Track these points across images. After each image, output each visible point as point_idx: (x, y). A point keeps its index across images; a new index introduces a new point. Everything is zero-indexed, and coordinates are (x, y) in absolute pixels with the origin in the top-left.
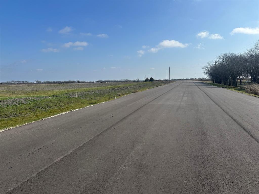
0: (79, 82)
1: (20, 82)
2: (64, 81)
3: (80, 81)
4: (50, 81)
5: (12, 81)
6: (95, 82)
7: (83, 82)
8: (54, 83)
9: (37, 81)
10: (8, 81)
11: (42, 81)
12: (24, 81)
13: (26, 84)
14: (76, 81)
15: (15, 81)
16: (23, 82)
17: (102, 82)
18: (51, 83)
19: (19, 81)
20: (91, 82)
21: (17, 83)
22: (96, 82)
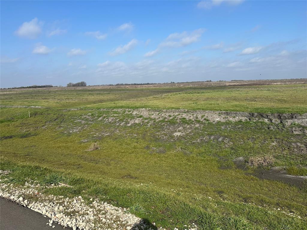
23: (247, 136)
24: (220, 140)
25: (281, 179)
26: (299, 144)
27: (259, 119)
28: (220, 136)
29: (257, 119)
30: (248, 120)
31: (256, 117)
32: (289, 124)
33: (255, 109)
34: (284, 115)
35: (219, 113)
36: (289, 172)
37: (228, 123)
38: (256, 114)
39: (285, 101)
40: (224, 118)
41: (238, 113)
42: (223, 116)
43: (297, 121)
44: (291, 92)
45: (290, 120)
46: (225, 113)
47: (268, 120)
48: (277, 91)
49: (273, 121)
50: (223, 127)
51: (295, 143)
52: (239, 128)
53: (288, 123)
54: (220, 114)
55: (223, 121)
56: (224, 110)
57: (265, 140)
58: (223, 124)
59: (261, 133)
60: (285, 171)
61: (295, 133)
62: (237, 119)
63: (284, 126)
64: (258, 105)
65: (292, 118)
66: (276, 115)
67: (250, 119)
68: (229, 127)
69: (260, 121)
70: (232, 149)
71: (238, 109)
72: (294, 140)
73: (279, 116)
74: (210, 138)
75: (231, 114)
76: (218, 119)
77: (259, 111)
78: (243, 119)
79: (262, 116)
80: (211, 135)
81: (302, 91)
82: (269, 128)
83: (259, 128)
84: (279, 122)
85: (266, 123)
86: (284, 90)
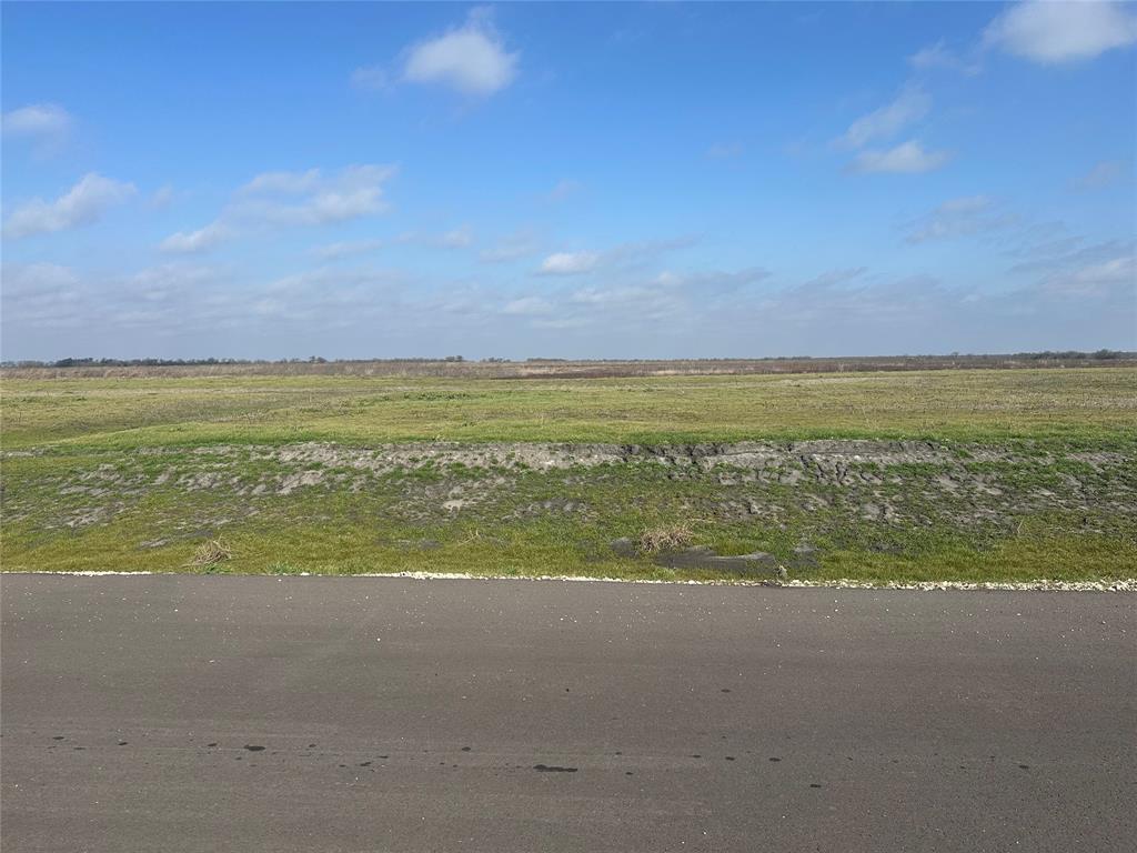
23: (627, 496)
24: (568, 508)
25: (706, 565)
26: (733, 504)
27: (646, 458)
28: (567, 499)
29: (642, 458)
30: (623, 462)
31: (638, 454)
32: (711, 465)
33: (632, 435)
34: (699, 446)
35: (550, 448)
36: (719, 551)
37: (577, 471)
38: (637, 447)
39: (697, 418)
40: (563, 460)
41: (596, 446)
42: (562, 454)
43: (726, 459)
44: (706, 397)
45: (712, 458)
46: (562, 447)
47: (667, 460)
48: (672, 394)
49: (677, 462)
50: (567, 482)
51: (726, 502)
52: (604, 481)
53: (709, 463)
54: (552, 451)
55: (563, 466)
56: (559, 441)
57: (666, 500)
58: (564, 473)
59: (657, 487)
60: (712, 551)
61: (724, 483)
62: (596, 459)
63: (700, 471)
64: (638, 427)
65: (716, 452)
66: (682, 448)
67: (625, 460)
68: (582, 480)
69: (648, 461)
70: (599, 523)
71: (592, 436)
72: (724, 498)
73: (688, 449)
74: (543, 508)
75: (579, 448)
76: (551, 463)
77: (643, 439)
78: (611, 459)
79: (652, 452)
80: (545, 499)
81: (730, 393)
82: (669, 477)
83: (649, 478)
84: (690, 462)
85: (663, 467)
86: (687, 392)
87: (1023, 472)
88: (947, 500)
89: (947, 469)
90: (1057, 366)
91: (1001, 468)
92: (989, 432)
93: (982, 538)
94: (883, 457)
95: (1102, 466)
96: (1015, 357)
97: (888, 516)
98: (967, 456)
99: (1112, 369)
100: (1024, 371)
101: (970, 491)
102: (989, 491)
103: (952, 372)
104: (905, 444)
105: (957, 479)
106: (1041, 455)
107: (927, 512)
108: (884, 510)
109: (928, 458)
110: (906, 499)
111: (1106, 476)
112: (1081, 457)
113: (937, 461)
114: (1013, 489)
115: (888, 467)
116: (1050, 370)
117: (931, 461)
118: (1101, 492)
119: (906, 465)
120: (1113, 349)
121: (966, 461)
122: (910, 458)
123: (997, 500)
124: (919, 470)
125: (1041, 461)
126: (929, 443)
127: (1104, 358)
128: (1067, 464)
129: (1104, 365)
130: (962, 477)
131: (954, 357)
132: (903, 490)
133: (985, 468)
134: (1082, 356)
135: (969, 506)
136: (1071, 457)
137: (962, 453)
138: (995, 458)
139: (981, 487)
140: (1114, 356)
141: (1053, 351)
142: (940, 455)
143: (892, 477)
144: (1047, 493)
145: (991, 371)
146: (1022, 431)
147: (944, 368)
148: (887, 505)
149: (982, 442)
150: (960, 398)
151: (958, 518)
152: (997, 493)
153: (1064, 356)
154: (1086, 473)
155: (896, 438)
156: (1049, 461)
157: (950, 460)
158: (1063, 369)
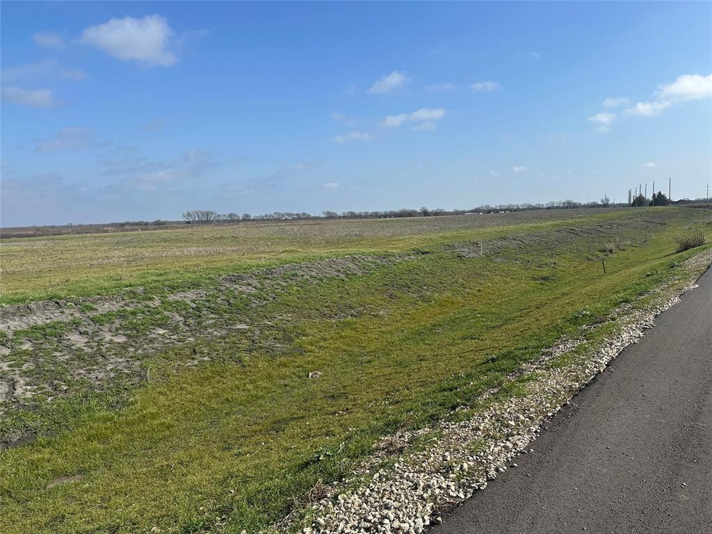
0: (425, 213)
1: (291, 215)
2: (389, 212)
3: (430, 210)
4: (357, 212)
5: (275, 213)
6: (469, 212)
7: (437, 214)
8: (366, 216)
9: (328, 213)
10: (268, 213)
11: (339, 213)
12: (300, 212)
13: (305, 219)
14: (420, 211)
15: (282, 213)
16: (297, 215)
17: (489, 212)
18: (360, 216)
19: (290, 212)
20: (457, 213)
21: (286, 219)
22: (472, 211)
87: (140, 316)
88: (79, 357)
89: (76, 325)
90: (137, 230)
91: (122, 315)
92: (106, 284)
93: (118, 392)
94: (11, 323)
95: (194, 301)
96: (108, 225)
97: (19, 391)
98: (92, 309)
99: (168, 231)
100: (117, 234)
101: (99, 343)
102: (116, 340)
103: (69, 236)
104: (33, 306)
105: (86, 333)
106: (150, 299)
107: (60, 376)
108: (13, 385)
109: (57, 316)
110: (38, 366)
111: (198, 309)
112: (178, 297)
113: (65, 319)
114: (135, 332)
115: (16, 333)
116: (134, 233)
117: (60, 319)
118: (198, 323)
119: (35, 328)
120: (163, 219)
121: (91, 314)
122: (39, 320)
123: (124, 347)
124: (48, 331)
125: (150, 303)
126: (56, 301)
127: (159, 224)
128: (170, 304)
129: (161, 228)
130: (90, 330)
131: (70, 226)
132: (33, 355)
133: (109, 317)
134: (147, 224)
135: (100, 359)
136: (171, 298)
137: (87, 307)
138: (116, 307)
139: (108, 337)
140: (164, 223)
141: (131, 221)
142: (67, 311)
143: (21, 343)
144: (161, 332)
145: (96, 235)
146: (132, 281)
147: (63, 234)
148: (17, 378)
149: (103, 295)
150: (78, 256)
151: (93, 375)
152: (121, 339)
153: (138, 224)
154: (185, 309)
155: (23, 300)
156: (157, 303)
157: (77, 315)
158: (140, 232)
